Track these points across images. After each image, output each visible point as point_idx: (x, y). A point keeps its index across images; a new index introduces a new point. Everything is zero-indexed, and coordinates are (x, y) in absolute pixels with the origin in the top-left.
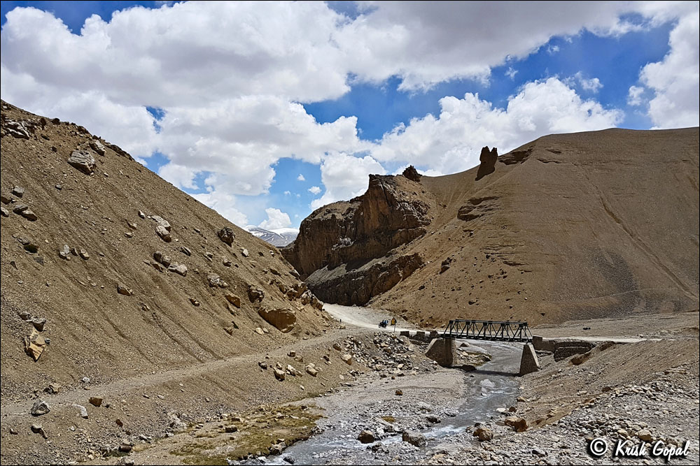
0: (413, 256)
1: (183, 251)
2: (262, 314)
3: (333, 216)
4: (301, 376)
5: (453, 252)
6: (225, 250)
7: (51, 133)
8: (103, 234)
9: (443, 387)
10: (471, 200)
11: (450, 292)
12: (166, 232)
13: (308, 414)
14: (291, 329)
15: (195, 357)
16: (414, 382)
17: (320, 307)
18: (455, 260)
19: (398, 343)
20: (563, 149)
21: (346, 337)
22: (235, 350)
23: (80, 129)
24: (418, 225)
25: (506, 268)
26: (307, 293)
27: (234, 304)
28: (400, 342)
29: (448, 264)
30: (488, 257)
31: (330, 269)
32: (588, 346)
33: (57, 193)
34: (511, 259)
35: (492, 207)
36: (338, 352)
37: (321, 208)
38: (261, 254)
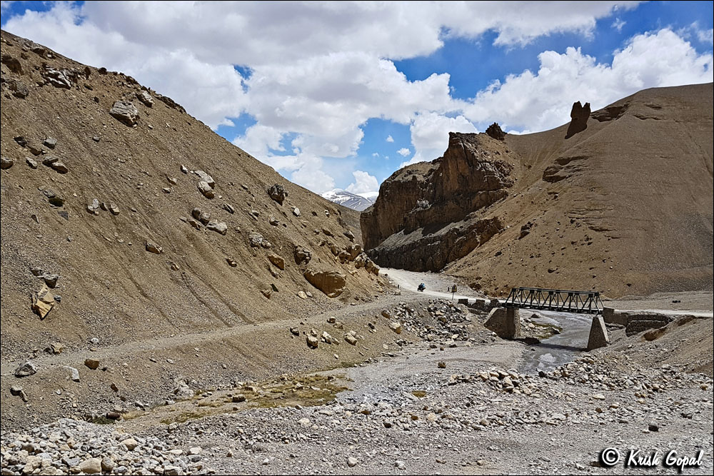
0: (492, 220)
1: (226, 209)
2: (308, 277)
3: (414, 177)
4: (338, 344)
5: (535, 216)
6: (274, 209)
7: (95, 83)
8: (139, 189)
9: (494, 361)
10: (558, 160)
11: (529, 259)
12: (208, 188)
13: (332, 385)
14: (339, 293)
15: (222, 320)
16: (463, 355)
17: (376, 272)
18: (536, 225)
19: (455, 312)
20: (664, 104)
21: (398, 304)
22: (270, 314)
23: (129, 80)
24: (499, 187)
25: (591, 234)
26: (361, 256)
27: (277, 266)
28: (457, 310)
29: (528, 228)
30: (572, 222)
31: (406, 233)
32: (665, 319)
33: (93, 145)
34: (598, 224)
35: (580, 167)
36: (387, 319)
37: (402, 169)
38: (315, 214)
